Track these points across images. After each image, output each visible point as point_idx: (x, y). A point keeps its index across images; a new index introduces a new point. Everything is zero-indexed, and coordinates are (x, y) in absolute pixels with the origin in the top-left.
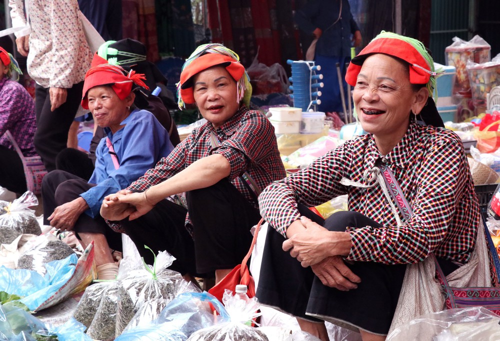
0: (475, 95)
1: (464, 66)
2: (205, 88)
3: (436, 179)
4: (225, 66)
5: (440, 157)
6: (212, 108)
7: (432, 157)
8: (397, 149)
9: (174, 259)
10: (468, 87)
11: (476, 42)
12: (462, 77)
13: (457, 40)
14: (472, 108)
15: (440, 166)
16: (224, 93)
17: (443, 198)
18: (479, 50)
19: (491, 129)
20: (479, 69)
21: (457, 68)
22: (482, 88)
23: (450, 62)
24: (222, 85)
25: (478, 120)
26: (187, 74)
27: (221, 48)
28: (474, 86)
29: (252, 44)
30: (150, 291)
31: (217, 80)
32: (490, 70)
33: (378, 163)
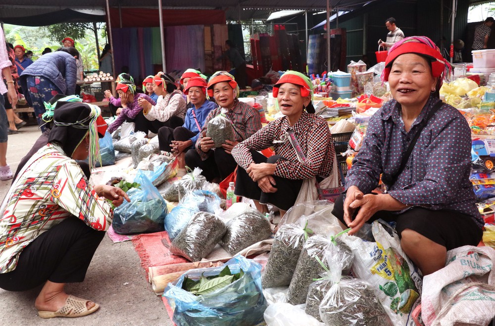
0: (360, 86)
1: (355, 73)
2: (218, 91)
3: (317, 141)
4: (228, 82)
5: (318, 130)
6: (222, 100)
7: (315, 131)
8: (296, 125)
9: (202, 171)
10: (357, 82)
11: (360, 63)
12: (354, 78)
13: (352, 62)
14: (358, 91)
15: (318, 135)
16: (227, 93)
17: (321, 151)
18: (361, 66)
19: (363, 102)
20: (362, 75)
21: (352, 74)
22: (363, 83)
23: (349, 71)
24: (226, 89)
25: (359, 97)
26: (210, 84)
27: (226, 73)
28: (359, 82)
29: (270, 62)
30: (191, 185)
31: (223, 88)
32: (365, 75)
33: (288, 130)
